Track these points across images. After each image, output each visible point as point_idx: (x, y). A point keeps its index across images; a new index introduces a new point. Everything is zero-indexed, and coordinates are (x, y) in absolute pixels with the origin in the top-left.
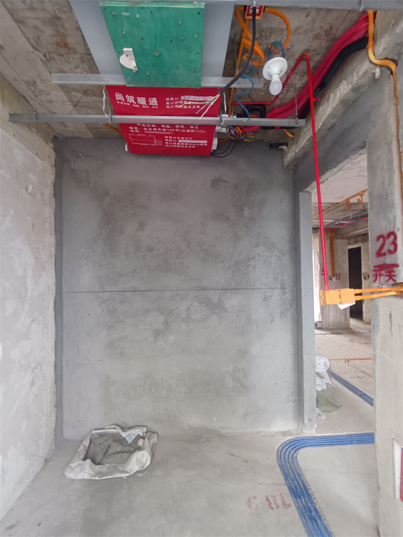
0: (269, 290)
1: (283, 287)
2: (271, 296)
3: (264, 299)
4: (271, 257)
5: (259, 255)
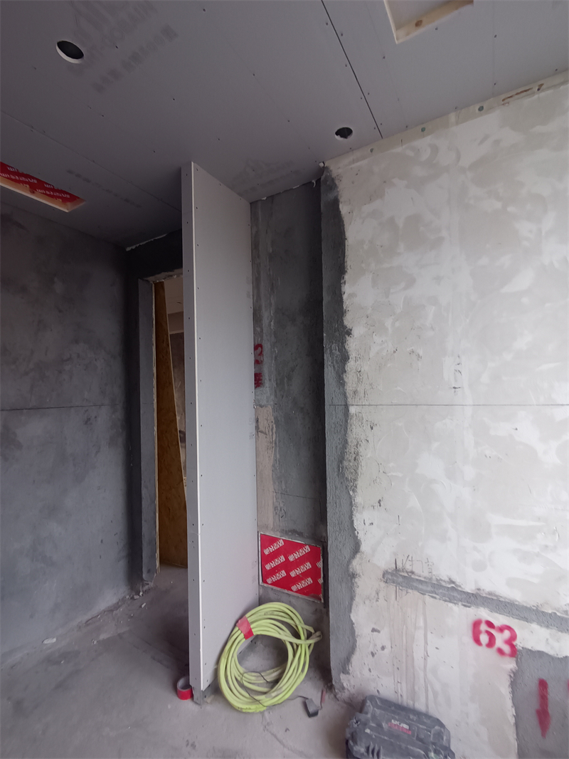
0: (94, 408)
1: (113, 404)
2: (96, 417)
3: (87, 422)
4: (96, 360)
5: (79, 356)
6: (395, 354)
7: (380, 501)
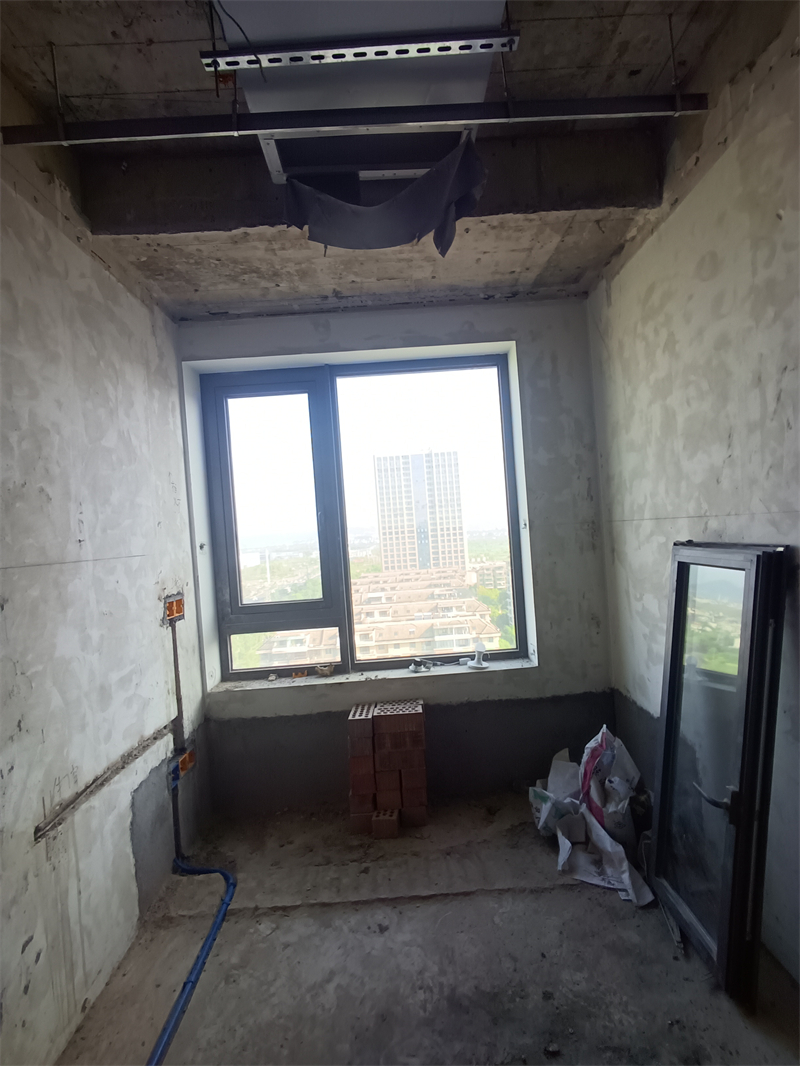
6: (24, 489)
7: (20, 722)
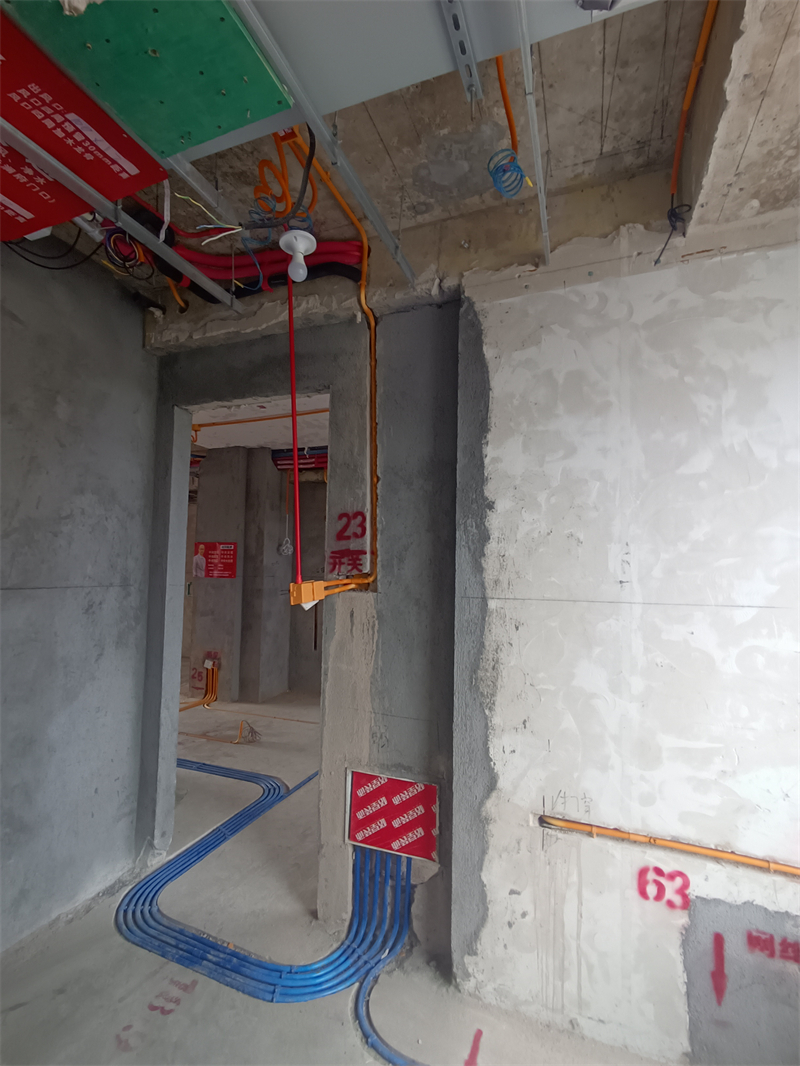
0: (98, 589)
1: (125, 584)
2: (100, 603)
3: (87, 610)
4: (107, 519)
5: (83, 513)
6: (550, 537)
7: (525, 721)
